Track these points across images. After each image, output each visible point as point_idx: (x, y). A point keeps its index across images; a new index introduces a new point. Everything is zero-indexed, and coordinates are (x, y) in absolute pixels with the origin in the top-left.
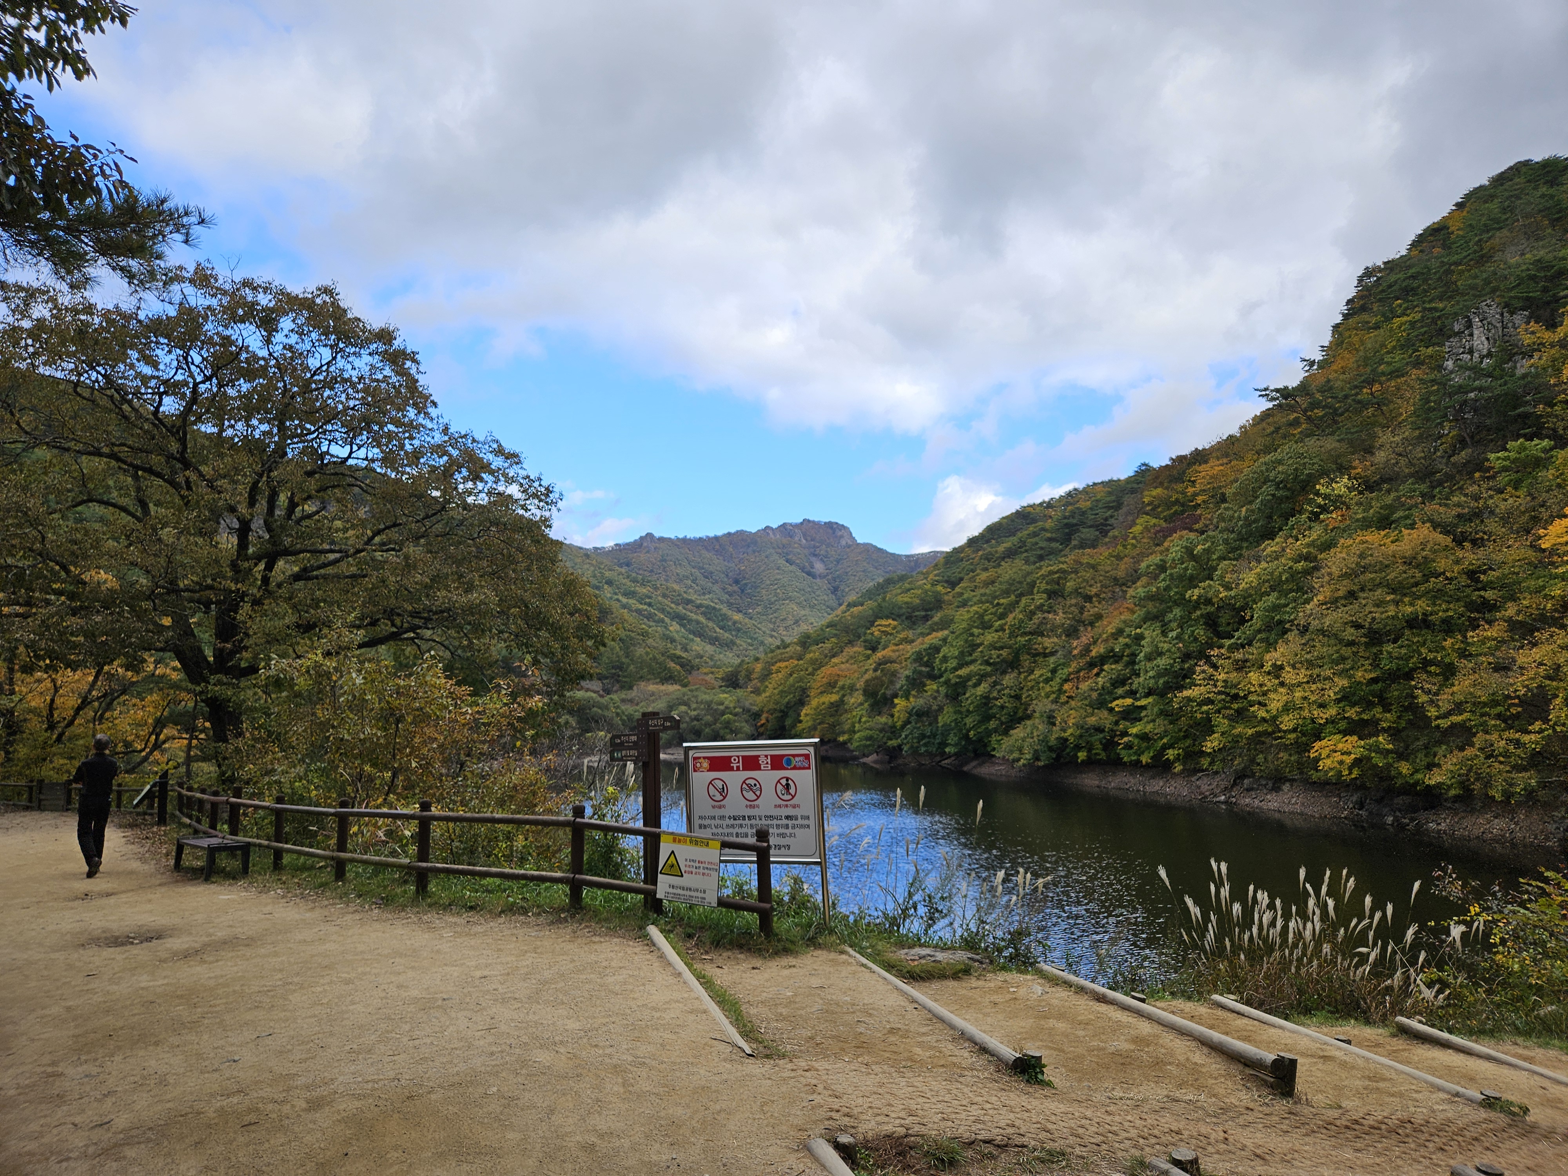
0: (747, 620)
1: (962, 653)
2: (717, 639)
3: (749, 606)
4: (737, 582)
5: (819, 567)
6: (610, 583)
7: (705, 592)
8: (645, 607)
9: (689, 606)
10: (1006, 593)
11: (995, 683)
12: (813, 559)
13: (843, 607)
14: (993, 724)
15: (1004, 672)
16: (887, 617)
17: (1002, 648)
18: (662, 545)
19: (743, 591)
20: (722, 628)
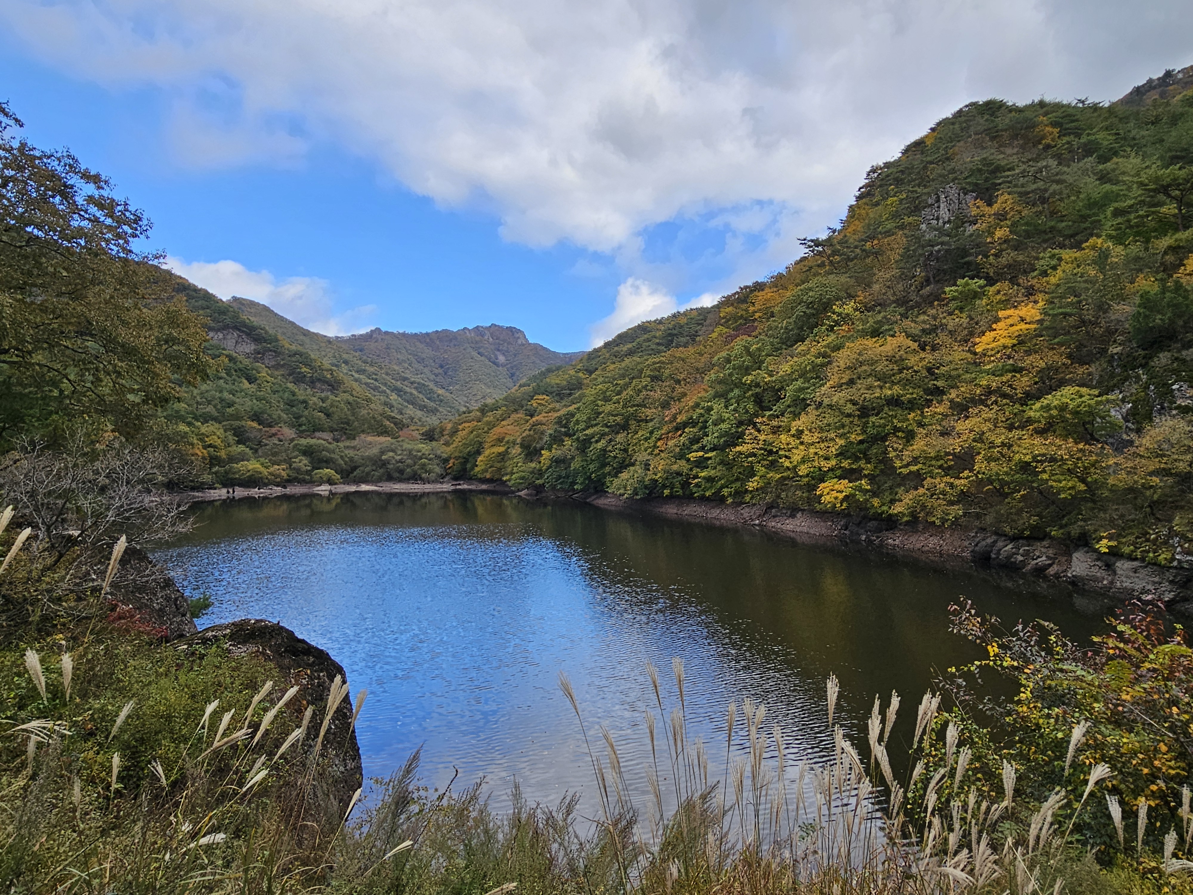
0: (448, 394)
1: (589, 418)
2: (425, 406)
3: (450, 384)
4: (441, 367)
5: (501, 359)
6: (346, 362)
7: (417, 372)
8: (372, 381)
9: (406, 382)
10: (623, 376)
11: (611, 440)
12: (498, 353)
13: (516, 388)
14: (608, 469)
15: (618, 433)
16: (543, 394)
17: (616, 415)
18: (387, 337)
19: (446, 374)
20: (428, 399)
